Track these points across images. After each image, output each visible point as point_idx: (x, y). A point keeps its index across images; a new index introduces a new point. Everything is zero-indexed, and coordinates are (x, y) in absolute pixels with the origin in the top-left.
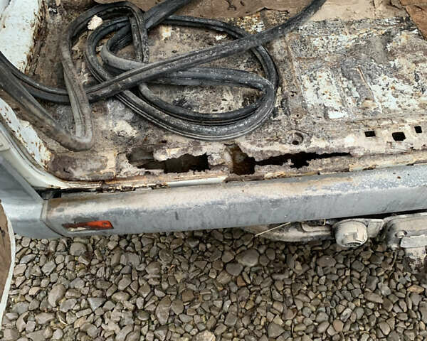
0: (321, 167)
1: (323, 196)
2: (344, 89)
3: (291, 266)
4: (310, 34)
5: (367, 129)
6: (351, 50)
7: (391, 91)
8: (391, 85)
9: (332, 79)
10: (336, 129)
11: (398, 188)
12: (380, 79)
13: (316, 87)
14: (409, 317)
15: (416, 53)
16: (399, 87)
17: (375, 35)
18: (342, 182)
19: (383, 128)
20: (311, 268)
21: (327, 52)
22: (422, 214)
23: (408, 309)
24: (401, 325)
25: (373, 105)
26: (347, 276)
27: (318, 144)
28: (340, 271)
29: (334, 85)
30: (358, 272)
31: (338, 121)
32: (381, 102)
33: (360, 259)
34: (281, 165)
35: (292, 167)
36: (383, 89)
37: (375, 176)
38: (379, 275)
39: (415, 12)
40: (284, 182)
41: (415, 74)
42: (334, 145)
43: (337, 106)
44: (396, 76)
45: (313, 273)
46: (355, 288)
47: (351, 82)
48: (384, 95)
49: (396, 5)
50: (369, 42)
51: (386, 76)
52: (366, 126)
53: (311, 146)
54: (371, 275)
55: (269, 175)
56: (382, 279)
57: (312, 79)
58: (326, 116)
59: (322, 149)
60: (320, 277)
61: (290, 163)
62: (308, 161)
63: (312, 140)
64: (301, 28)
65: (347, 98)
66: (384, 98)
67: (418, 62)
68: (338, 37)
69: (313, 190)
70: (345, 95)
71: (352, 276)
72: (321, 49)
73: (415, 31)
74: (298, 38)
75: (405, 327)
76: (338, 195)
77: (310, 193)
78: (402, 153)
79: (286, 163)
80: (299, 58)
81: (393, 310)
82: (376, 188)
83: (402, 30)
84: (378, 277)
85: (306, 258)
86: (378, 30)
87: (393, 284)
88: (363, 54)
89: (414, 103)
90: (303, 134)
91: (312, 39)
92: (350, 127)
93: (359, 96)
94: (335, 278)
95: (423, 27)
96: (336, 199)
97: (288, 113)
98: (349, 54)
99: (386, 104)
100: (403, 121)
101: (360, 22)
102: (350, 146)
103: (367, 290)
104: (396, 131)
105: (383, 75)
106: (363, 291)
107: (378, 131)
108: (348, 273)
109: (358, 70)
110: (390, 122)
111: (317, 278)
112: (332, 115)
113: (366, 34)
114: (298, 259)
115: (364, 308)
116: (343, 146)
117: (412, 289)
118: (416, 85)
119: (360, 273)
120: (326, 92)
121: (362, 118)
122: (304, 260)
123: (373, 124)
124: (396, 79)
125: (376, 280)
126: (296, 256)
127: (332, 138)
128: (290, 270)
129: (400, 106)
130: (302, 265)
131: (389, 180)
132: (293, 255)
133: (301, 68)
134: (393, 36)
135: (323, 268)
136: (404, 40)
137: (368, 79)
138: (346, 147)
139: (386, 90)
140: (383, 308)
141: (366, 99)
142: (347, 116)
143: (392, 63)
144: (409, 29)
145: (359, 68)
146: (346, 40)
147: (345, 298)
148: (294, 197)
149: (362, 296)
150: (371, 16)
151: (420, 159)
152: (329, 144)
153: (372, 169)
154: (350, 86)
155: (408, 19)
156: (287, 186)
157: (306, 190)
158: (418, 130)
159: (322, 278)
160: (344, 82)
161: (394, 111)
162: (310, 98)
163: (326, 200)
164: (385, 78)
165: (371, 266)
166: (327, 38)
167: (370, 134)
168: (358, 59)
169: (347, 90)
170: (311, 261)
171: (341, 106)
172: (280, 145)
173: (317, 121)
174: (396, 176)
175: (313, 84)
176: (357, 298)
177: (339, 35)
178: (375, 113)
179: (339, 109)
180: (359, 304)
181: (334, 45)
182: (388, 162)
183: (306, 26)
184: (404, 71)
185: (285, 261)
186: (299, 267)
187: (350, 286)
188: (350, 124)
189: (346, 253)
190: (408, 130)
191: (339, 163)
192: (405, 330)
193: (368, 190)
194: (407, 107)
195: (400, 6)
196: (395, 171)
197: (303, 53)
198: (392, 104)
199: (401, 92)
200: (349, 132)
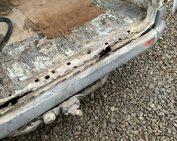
0: (23, 100)
1: (27, 111)
2: (24, 67)
3: (43, 138)
4: (7, 51)
5: (35, 79)
6: (24, 52)
7: (42, 62)
8: (41, 60)
9: (19, 65)
10: (23, 84)
11: (53, 96)
12: (37, 59)
13: (13, 70)
14: (90, 134)
15: (48, 45)
16: (44, 59)
17: (32, 43)
18: (33, 102)
19: (41, 77)
20: (51, 135)
21: (15, 55)
22: (70, 99)
23: (89, 131)
24: (89, 138)
25: (36, 69)
26: (65, 130)
27: (18, 92)
28: (62, 130)
29: (20, 67)
30: (68, 127)
31: (24, 81)
32: (39, 67)
33: (68, 121)
34: (7, 107)
35: (11, 105)
36: (39, 62)
37: (44, 95)
38: (76, 123)
39: (44, 31)
40: (10, 113)
41: (49, 53)
42: (25, 90)
43: (22, 75)
44: (42, 56)
45: (52, 136)
46: (69, 133)
47: (26, 64)
48: (39, 64)
49: (37, 30)
50: (30, 46)
51: (39, 57)
52: (35, 78)
53: (16, 94)
54: (73, 125)
55: (3, 112)
56: (78, 125)
57: (11, 68)
58: (19, 80)
59: (20, 94)
60: (55, 136)
61: (10, 104)
62: (17, 100)
63: (16, 92)
64: (3, 49)
65: (26, 70)
66: (40, 65)
67: (48, 48)
68: (18, 48)
69: (23, 111)
70: (25, 69)
71: (67, 129)
72: (12, 55)
73: (46, 37)
74: (2, 54)
75: (90, 138)
76: (33, 108)
77: (22, 112)
78: (51, 82)
79: (9, 105)
80: (4, 62)
81: (85, 134)
82: (46, 99)
83: (41, 38)
84: (76, 125)
85: (48, 131)
86: (32, 41)
87: (82, 124)
88: (29, 52)
89: (50, 63)
90: (11, 91)
91: (8, 53)
92: (29, 81)
93: (30, 68)
94: (61, 133)
95: (47, 35)
96: (33, 110)
97: (3, 85)
98: (23, 54)
99: (41, 67)
100: (47, 71)
101: (25, 40)
102: (31, 88)
103: (73, 132)
104: (46, 76)
105: (37, 57)
106: (72, 133)
107: (40, 79)
108: (65, 129)
109: (28, 58)
110: (43, 73)
111: (54, 137)
112: (21, 79)
113: (28, 44)
114: (45, 134)
115: (75, 139)
116: (28, 89)
117: (88, 123)
118: (50, 56)
119: (69, 127)
120: (17, 71)
121: (33, 76)
122: (48, 132)
123: (37, 77)
124: (43, 57)
125: (76, 126)
126: (44, 133)
127: (23, 88)
128: (44, 139)
129: (46, 66)
130: (47, 135)
131: (49, 94)
132: (43, 133)
133: (6, 65)
134: (38, 42)
135: (55, 132)
136: (42, 42)
137: (33, 60)
138: (29, 89)
139: (40, 62)
140: (81, 135)
141: (33, 68)
142: (27, 77)
143: (40, 51)
144: (43, 37)
145: (28, 57)
146: (21, 48)
147: (67, 139)
148: (16, 117)
149: (72, 135)
150: (29, 36)
151: (58, 82)
152: (22, 91)
153: (43, 92)
154: (26, 65)
155: (42, 34)
156: (12, 114)
157: (20, 112)
158: (53, 72)
159: (56, 136)
160: (24, 65)
161: (44, 69)
162: (12, 75)
163: (29, 112)
164: (39, 58)
165: (72, 122)
166: (14, 50)
167: (37, 81)
168: (27, 54)
169: (26, 67)
170: (50, 131)
171: (24, 74)
172: (3, 99)
173: (16, 84)
174: (51, 91)
175: (12, 70)
176: (71, 137)
177: (18, 47)
178: (37, 72)
179: (23, 76)
180: (72, 139)
181: (17, 52)
182: (48, 87)
183: (5, 48)
184: (45, 53)
185: (40, 137)
186: (46, 136)
187: (67, 134)
188: (28, 80)
189: (62, 122)
190: (50, 74)
191: (30, 96)
192: (91, 139)
193: (43, 101)
194: (48, 66)
195: (38, 30)
196: (51, 90)
197: (5, 59)
198: (43, 66)
199: (45, 61)
200: (29, 83)
